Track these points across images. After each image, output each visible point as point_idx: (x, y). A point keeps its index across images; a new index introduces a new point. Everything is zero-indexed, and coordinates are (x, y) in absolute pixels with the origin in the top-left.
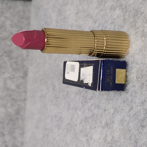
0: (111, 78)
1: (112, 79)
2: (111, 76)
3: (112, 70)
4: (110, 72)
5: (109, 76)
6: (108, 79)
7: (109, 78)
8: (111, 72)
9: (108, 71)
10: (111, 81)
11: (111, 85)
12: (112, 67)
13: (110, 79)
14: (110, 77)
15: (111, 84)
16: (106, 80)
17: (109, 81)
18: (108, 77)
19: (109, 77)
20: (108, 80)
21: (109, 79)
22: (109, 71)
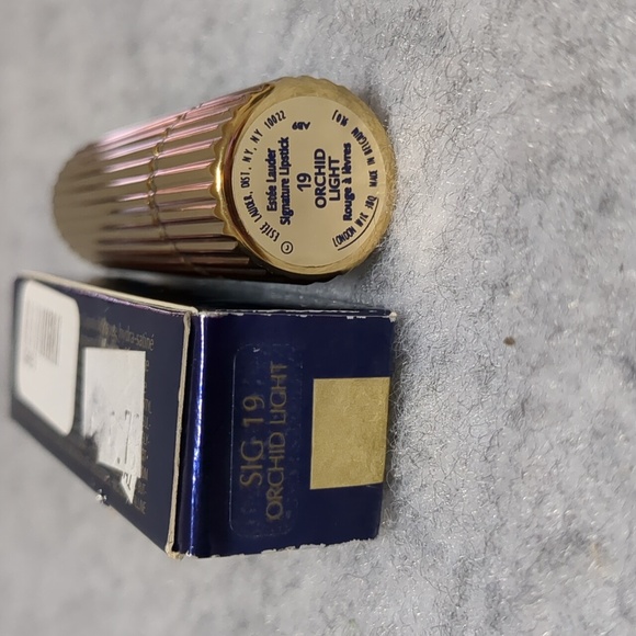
0: (277, 451)
1: (281, 464)
2: (276, 440)
3: (283, 393)
4: (263, 412)
5: (255, 442)
6: (251, 463)
7: (260, 456)
8: (277, 408)
9: (249, 403)
10: (275, 477)
11: (274, 510)
12: (277, 372)
13: (267, 463)
14: (266, 450)
15: (274, 497)
16: (237, 471)
17: (257, 479)
18: (251, 451)
19: (258, 447)
20: (249, 473)
21: (259, 462)
22: (254, 398)
